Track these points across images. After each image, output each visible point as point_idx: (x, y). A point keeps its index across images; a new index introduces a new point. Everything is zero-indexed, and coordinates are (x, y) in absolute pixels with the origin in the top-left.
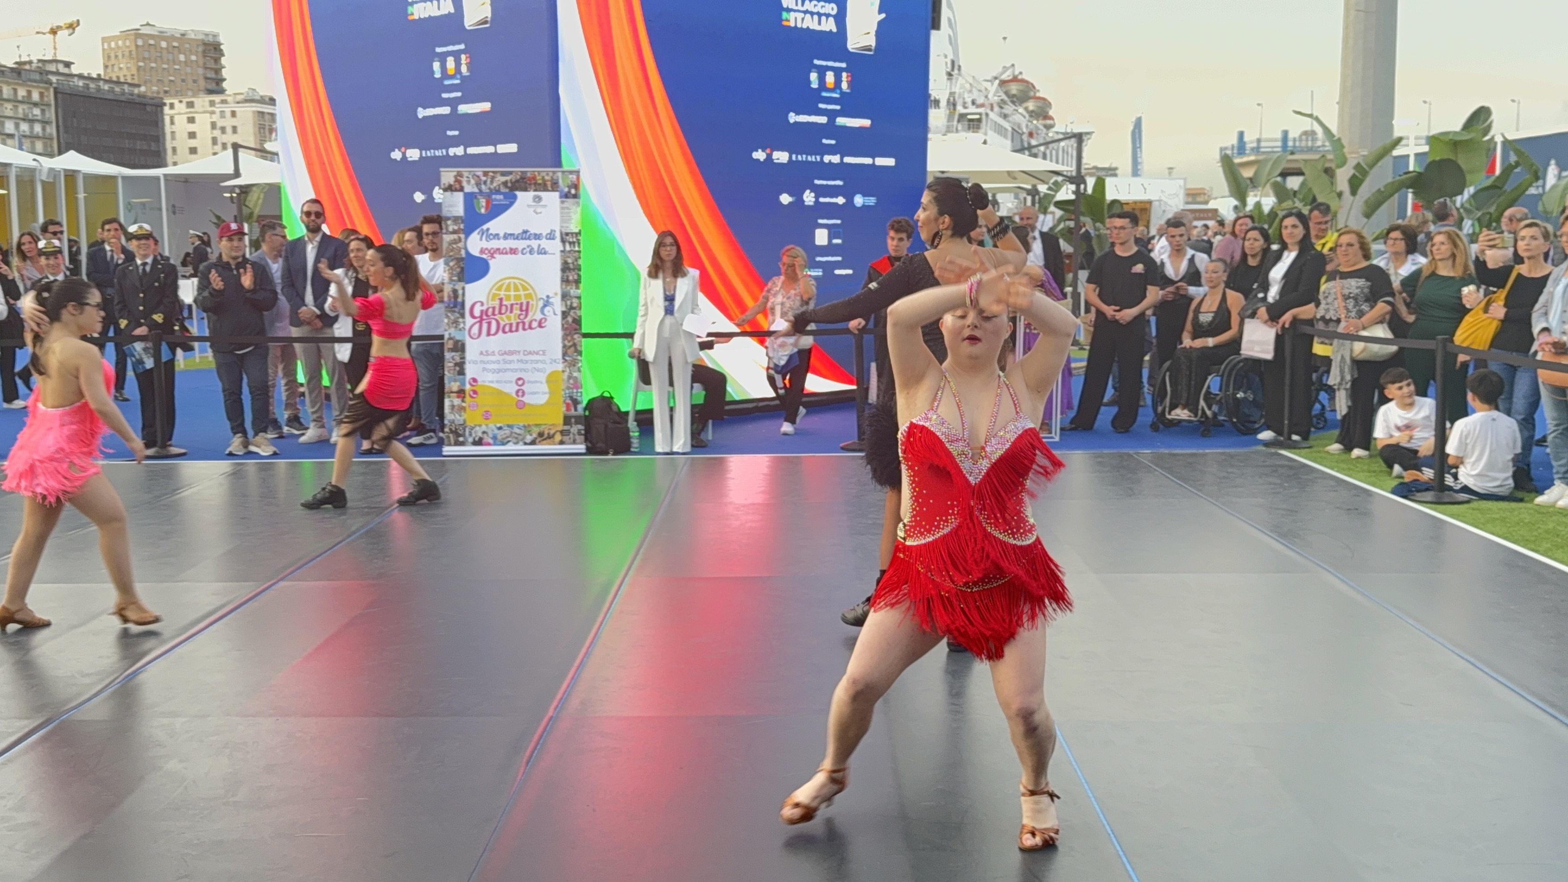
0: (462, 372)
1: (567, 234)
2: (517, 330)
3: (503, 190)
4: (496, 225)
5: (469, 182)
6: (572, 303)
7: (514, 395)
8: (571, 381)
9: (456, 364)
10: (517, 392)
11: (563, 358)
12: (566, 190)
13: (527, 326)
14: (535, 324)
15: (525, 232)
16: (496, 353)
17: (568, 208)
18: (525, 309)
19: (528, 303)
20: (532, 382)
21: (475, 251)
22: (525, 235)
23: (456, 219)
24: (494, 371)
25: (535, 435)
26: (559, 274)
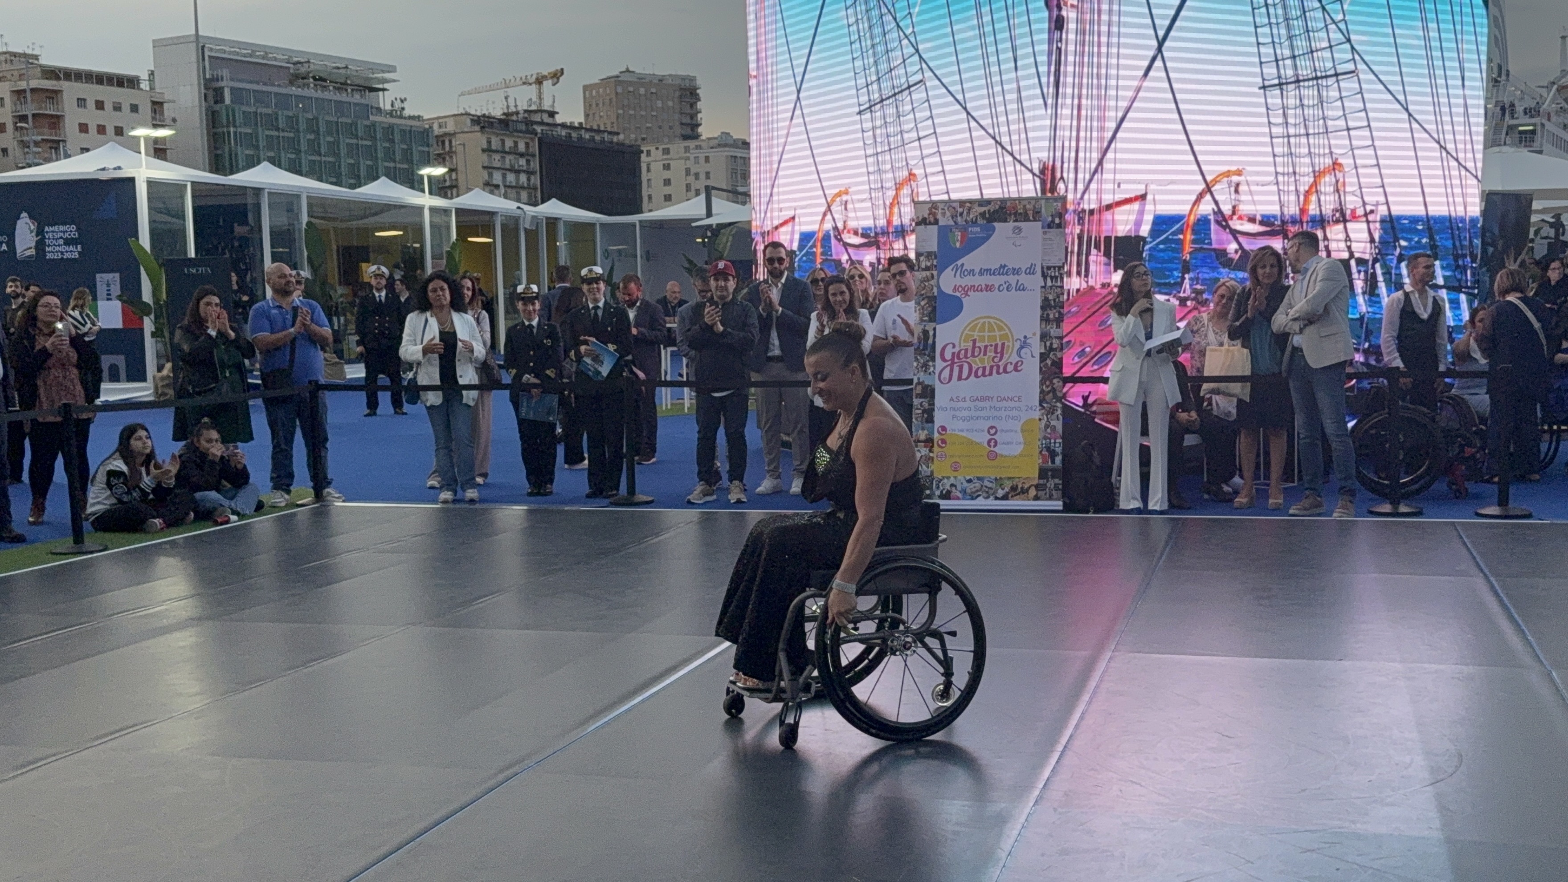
0: (930, 420)
1: (1049, 268)
2: (991, 374)
3: (980, 221)
4: (971, 261)
5: (944, 214)
6: (1051, 344)
7: (986, 445)
8: (1049, 430)
9: (924, 411)
10: (989, 442)
11: (1041, 405)
12: (1050, 219)
13: (1001, 370)
14: (1010, 368)
15: (1003, 267)
16: (967, 399)
17: (1050, 239)
18: (1000, 351)
19: (1003, 344)
20: (1007, 431)
21: (948, 290)
22: (1003, 270)
23: (929, 255)
24: (964, 419)
25: (1007, 490)
26: (1039, 312)
